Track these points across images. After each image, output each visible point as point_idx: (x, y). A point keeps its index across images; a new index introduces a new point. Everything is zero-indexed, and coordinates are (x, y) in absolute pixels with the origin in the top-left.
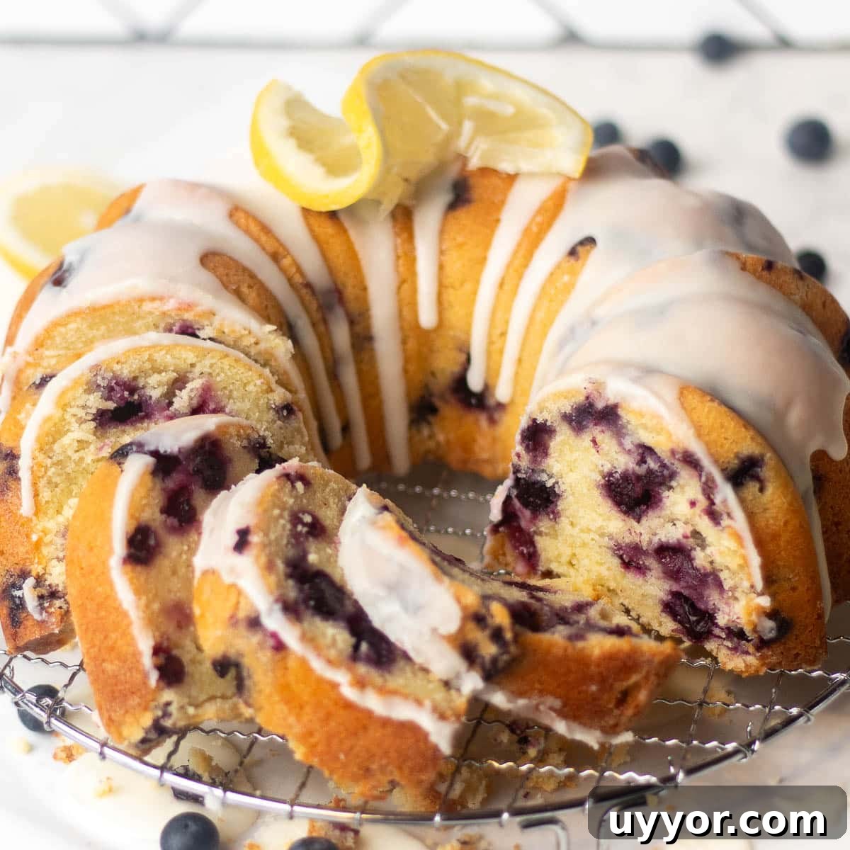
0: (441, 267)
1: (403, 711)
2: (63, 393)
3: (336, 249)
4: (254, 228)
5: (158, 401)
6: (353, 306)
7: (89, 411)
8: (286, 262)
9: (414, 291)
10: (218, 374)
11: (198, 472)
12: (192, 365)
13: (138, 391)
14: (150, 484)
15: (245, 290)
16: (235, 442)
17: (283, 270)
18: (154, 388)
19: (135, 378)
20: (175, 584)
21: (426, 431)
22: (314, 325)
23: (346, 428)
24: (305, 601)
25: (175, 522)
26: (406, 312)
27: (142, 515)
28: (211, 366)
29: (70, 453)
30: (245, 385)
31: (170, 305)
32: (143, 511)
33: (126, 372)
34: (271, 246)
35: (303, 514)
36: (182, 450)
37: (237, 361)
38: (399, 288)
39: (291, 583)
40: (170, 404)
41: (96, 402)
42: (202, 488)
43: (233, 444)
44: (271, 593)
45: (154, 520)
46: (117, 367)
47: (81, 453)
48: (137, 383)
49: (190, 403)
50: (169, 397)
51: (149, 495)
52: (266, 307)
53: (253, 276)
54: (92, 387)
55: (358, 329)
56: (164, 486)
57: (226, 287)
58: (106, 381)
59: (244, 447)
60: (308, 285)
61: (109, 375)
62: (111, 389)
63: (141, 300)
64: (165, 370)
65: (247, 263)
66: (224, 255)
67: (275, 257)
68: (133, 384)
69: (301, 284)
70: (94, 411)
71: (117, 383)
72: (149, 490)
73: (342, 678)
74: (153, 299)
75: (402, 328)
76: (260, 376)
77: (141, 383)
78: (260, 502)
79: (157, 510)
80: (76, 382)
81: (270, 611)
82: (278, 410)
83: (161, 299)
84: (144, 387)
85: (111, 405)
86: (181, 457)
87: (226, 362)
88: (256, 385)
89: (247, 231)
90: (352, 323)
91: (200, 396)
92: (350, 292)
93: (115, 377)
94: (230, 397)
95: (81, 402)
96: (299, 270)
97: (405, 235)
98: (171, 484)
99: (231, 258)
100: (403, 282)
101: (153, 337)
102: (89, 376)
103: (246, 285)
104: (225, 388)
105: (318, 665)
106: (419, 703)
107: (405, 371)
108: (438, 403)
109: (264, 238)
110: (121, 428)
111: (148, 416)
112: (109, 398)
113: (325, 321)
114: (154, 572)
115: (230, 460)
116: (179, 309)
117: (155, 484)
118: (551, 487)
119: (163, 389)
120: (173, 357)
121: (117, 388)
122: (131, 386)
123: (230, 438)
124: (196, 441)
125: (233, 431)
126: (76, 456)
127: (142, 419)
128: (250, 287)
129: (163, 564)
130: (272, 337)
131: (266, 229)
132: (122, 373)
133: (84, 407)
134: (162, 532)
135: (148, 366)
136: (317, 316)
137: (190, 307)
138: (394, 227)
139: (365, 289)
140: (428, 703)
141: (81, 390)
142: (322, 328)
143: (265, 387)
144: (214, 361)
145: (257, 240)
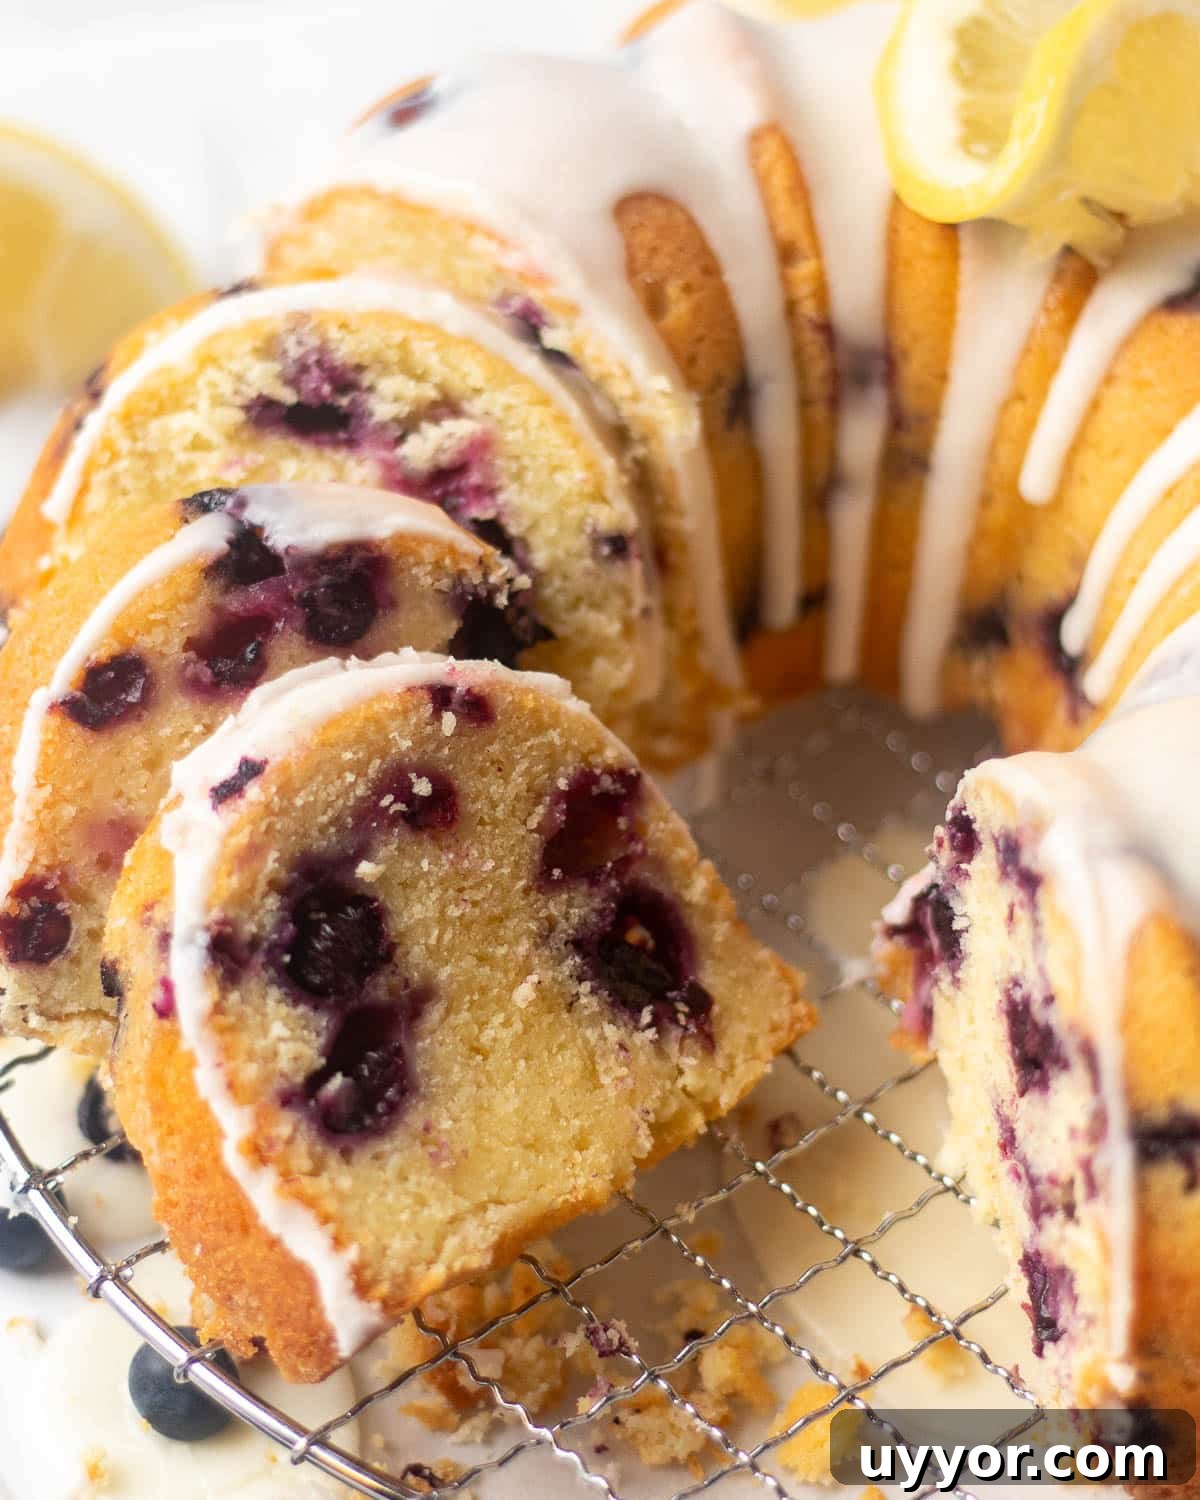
0: (1095, 406)
1: (306, 1242)
2: (215, 337)
3: (921, 280)
4: (780, 181)
5: (383, 427)
6: (911, 400)
7: (244, 388)
8: (804, 269)
9: (1031, 423)
10: (514, 428)
11: (308, 602)
12: (478, 391)
13: (356, 393)
14: (185, 590)
15: (673, 290)
16: (421, 574)
17: (785, 281)
18: (387, 400)
19: (360, 368)
20: (138, 784)
21: (978, 666)
22: (804, 403)
23: (816, 599)
24: (273, 951)
25: (207, 675)
26: (1005, 452)
27: (139, 638)
28: (508, 408)
29: (175, 446)
30: (556, 469)
31: (512, 261)
32: (149, 632)
33: (345, 350)
34: (791, 225)
35: (419, 776)
36: (291, 551)
37: (561, 419)
38: (1005, 407)
39: (272, 902)
40: (400, 440)
41: (263, 378)
42: (300, 633)
43: (417, 578)
44: (208, 908)
45: (162, 655)
46: (334, 333)
47: (196, 457)
48: (359, 377)
49: (434, 457)
50: (408, 426)
51: (173, 607)
52: (700, 339)
53: (711, 268)
54: (269, 348)
55: (908, 441)
56: (218, 600)
57: (632, 271)
58: (301, 351)
59: (439, 591)
60: (827, 329)
61: (313, 342)
62: (304, 368)
63: (472, 228)
64: (420, 378)
65: (717, 241)
66: (683, 210)
67: (787, 255)
68: (351, 376)
69: (810, 321)
70: (254, 394)
71: (319, 363)
72: (179, 599)
73: (234, 1124)
74: (490, 235)
75: (987, 477)
76: (590, 465)
77: (366, 379)
78: (333, 722)
79: (178, 641)
80: (252, 326)
81: (190, 940)
82: (597, 539)
83: (503, 243)
84: (371, 389)
85: (288, 397)
86: (287, 563)
87: (536, 415)
88: (573, 478)
89: (762, 182)
90: (897, 422)
91: (461, 452)
92: (913, 370)
93: (323, 349)
94: (518, 477)
95: (235, 366)
96: (822, 293)
97: (1059, 316)
98: (235, 603)
99: (691, 221)
100: (1019, 397)
101: (443, 307)
102: (280, 326)
103: (680, 283)
104: (517, 458)
105: (207, 1081)
106: (338, 1243)
107: (971, 551)
108: (1013, 631)
109: (784, 207)
110: (294, 442)
111: (351, 443)
112: (292, 382)
113: (834, 403)
114: (102, 747)
115: (392, 604)
116: (522, 276)
117: (198, 591)
118: (956, 931)
119: (404, 410)
120: (444, 361)
121: (315, 372)
122: (345, 380)
123: (417, 564)
124: (331, 547)
125: (428, 553)
126: (182, 457)
127: (336, 444)
128: (687, 289)
129: (134, 741)
130: (662, 402)
131: (801, 191)
132: (338, 349)
133: (240, 378)
134: (166, 682)
135: (393, 356)
136: (818, 388)
137: (541, 280)
138: (1050, 290)
139: (943, 378)
140: (352, 1254)
141: (247, 346)
142: (820, 412)
143: (588, 489)
144: (513, 401)
145: (768, 204)
